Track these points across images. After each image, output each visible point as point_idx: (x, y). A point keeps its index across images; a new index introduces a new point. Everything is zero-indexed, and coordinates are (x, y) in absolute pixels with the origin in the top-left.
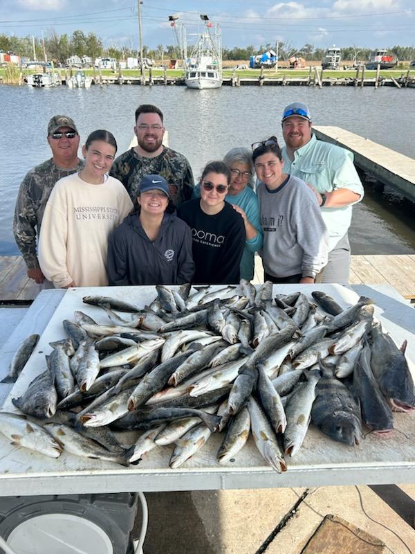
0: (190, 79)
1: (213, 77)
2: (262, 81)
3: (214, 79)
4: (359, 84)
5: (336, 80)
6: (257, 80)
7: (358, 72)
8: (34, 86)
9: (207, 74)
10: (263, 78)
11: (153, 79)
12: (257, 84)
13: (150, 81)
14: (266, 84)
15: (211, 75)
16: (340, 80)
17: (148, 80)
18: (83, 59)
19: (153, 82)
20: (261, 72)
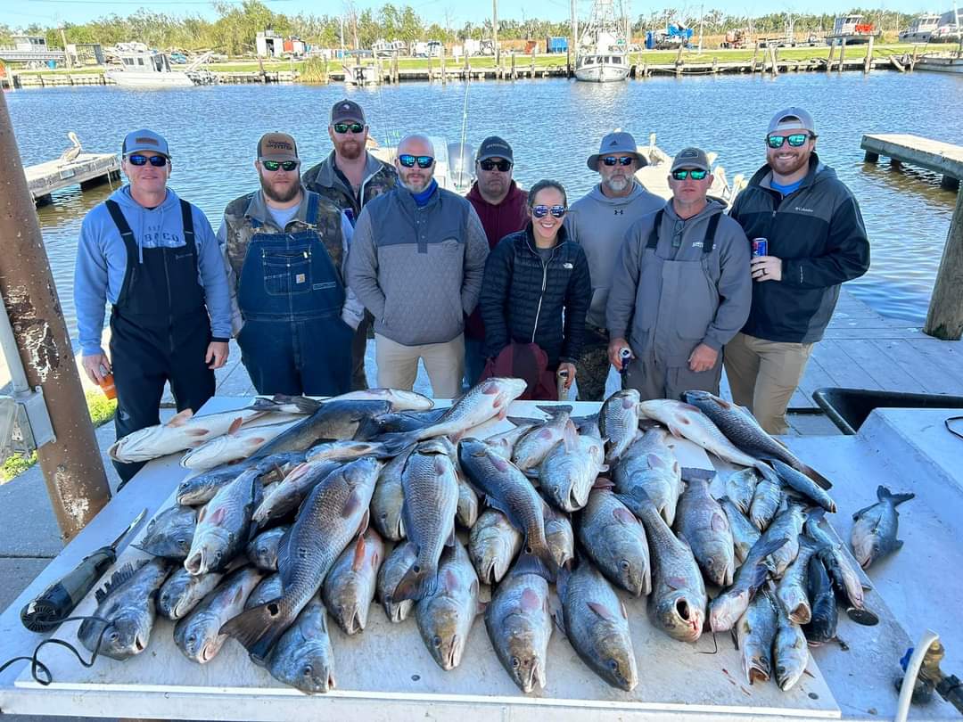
0: (584, 66)
1: (620, 62)
2: (680, 69)
3: (622, 66)
4: (834, 68)
5: (797, 63)
6: (674, 67)
7: (832, 50)
8: (355, 84)
9: (611, 59)
10: (682, 63)
11: (516, 70)
12: (672, 73)
13: (513, 72)
14: (686, 72)
15: (616, 60)
16: (802, 63)
17: (509, 72)
18: (393, 43)
19: (516, 73)
20: (679, 54)
